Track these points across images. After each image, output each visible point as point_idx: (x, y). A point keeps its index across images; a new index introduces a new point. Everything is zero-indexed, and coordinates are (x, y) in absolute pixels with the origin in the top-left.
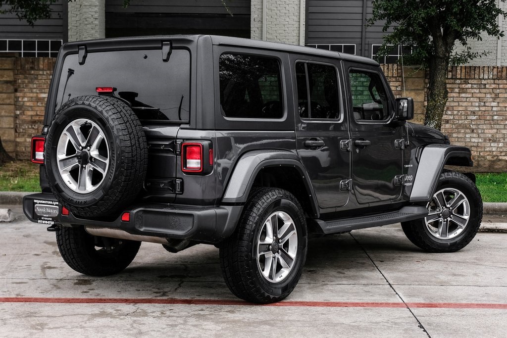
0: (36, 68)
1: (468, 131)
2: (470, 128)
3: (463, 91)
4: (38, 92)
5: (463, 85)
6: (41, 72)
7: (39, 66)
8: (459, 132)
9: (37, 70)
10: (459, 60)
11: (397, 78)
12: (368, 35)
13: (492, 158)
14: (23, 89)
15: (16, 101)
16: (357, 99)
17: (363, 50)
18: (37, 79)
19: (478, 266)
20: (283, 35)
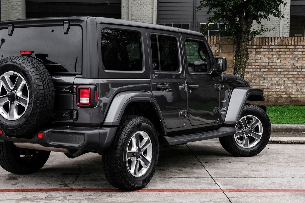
1: (261, 79)
2: (263, 77)
3: (258, 53)
5: (258, 49)
8: (255, 80)
10: (256, 33)
11: (216, 45)
12: (197, 17)
13: (277, 96)
16: (190, 59)
17: (194, 27)
19: (268, 165)
20: (142, 17)
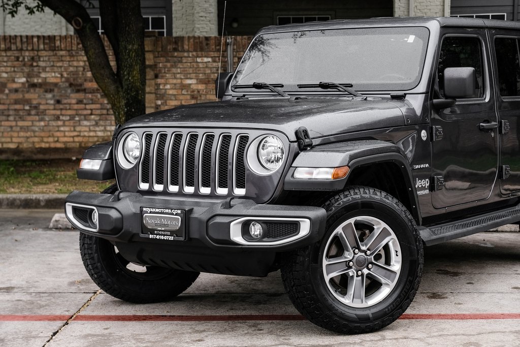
0: (180, 49)
4: (183, 77)
6: (186, 54)
7: (183, 47)
9: (180, 52)
14: (164, 74)
18: (181, 62)
20: (424, 4)
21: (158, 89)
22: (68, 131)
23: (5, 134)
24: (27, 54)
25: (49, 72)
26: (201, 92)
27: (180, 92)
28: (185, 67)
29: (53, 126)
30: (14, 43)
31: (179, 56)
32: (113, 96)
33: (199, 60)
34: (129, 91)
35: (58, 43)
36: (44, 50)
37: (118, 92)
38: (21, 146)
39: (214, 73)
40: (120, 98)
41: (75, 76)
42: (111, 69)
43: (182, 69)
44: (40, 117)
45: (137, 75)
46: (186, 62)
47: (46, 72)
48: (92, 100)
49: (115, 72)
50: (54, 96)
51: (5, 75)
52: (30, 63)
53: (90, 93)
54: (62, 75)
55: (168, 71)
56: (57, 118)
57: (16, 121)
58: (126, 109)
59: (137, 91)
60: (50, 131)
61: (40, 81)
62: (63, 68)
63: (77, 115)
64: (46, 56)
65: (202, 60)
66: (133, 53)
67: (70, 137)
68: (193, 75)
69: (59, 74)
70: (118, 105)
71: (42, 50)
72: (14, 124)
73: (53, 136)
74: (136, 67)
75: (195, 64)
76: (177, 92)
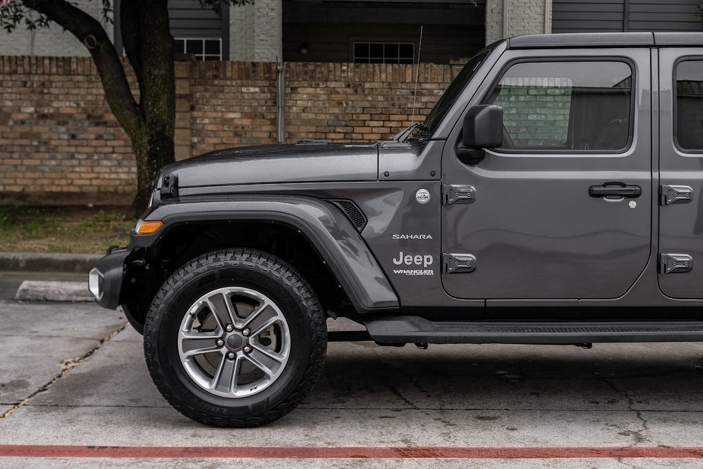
0: (221, 76)
4: (224, 110)
6: (228, 83)
7: (225, 74)
9: (223, 79)
14: (202, 106)
15: (193, 124)
18: (222, 92)
21: (194, 123)
22: (85, 172)
23: (8, 175)
24: (36, 78)
25: (62, 101)
26: (246, 129)
27: (220, 127)
28: (228, 97)
29: (67, 166)
30: (20, 65)
31: (221, 84)
32: (134, 132)
33: (244, 90)
34: (153, 126)
35: (74, 66)
36: (57, 74)
37: (140, 126)
38: (27, 190)
39: (262, 106)
40: (142, 134)
41: (94, 106)
42: (133, 99)
43: (223, 101)
44: (51, 154)
45: (164, 107)
46: (228, 92)
47: (59, 100)
48: (114, 135)
49: (138, 103)
50: (68, 130)
51: (9, 103)
52: (39, 89)
53: (112, 126)
54: (78, 105)
55: (206, 102)
56: (72, 157)
57: (22, 159)
58: (149, 148)
59: (164, 126)
60: (62, 172)
61: (51, 111)
62: (79, 96)
63: (96, 152)
64: (59, 82)
65: (248, 89)
66: (159, 79)
67: (87, 179)
68: (237, 108)
69: (75, 103)
70: (140, 142)
71: (54, 74)
72: (19, 162)
73: (66, 178)
74: (162, 97)
75: (239, 95)
76: (217, 128)
